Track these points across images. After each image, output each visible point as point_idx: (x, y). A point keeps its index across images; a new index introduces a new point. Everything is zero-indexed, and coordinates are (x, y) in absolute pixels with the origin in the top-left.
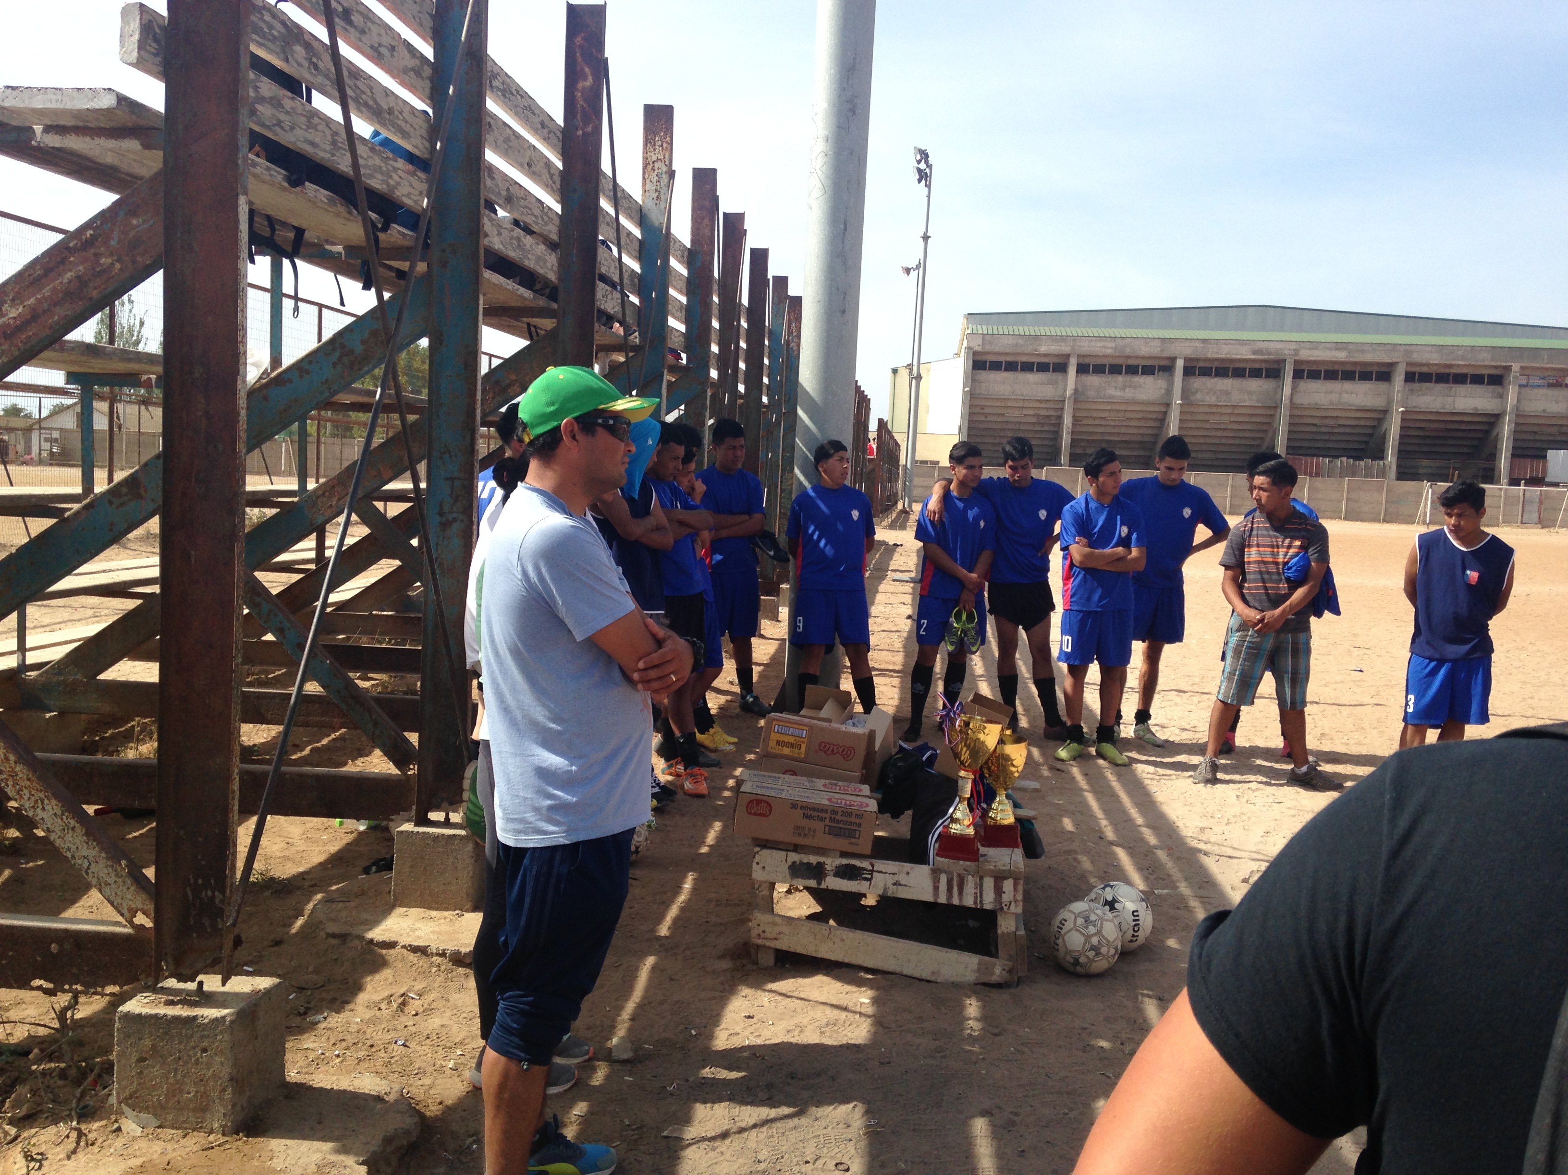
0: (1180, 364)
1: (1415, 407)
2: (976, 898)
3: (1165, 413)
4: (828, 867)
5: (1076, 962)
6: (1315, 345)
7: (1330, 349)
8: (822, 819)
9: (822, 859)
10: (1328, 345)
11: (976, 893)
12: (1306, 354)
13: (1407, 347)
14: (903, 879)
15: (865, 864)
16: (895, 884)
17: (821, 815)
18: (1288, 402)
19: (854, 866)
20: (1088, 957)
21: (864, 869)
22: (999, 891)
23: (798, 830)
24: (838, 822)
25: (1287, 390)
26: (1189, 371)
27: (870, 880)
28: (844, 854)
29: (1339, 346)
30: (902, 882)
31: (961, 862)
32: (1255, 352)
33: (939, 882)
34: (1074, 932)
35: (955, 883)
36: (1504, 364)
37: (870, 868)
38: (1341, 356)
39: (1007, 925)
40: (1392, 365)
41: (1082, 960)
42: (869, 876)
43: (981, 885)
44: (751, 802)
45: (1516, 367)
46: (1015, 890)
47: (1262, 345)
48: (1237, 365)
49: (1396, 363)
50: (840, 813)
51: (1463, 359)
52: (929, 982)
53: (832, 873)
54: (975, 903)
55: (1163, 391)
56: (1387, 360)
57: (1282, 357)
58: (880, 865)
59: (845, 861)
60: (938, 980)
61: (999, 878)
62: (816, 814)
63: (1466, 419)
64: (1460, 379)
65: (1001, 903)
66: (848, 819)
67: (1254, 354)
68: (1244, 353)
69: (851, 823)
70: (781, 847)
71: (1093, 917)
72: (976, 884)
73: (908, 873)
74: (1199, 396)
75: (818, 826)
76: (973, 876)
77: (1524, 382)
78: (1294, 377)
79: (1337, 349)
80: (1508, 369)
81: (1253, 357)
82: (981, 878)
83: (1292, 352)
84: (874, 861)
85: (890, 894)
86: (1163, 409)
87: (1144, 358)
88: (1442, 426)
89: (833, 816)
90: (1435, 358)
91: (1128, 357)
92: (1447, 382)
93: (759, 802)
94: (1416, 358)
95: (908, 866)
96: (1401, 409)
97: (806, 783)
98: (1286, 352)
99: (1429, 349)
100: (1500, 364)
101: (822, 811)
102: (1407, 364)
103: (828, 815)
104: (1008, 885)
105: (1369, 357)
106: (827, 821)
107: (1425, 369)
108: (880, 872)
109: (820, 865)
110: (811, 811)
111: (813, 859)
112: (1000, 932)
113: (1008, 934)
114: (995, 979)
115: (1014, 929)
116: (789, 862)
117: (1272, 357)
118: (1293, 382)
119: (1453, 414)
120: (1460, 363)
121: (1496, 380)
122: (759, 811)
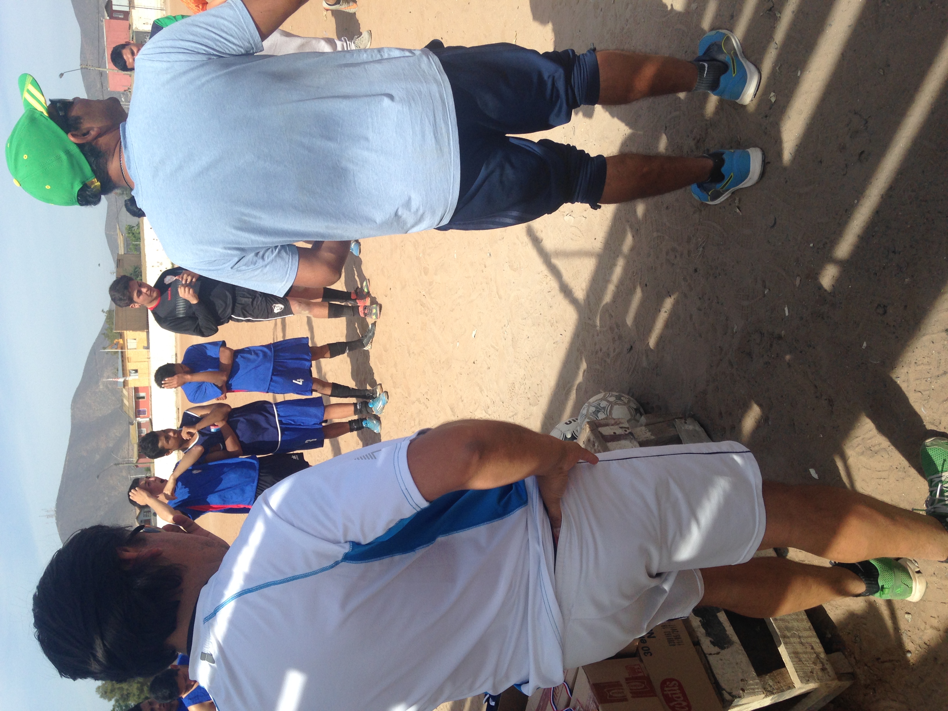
112: (653, 437)
113: (650, 431)
114: (698, 428)
115: (643, 428)
116: (716, 649)
122: (680, 695)
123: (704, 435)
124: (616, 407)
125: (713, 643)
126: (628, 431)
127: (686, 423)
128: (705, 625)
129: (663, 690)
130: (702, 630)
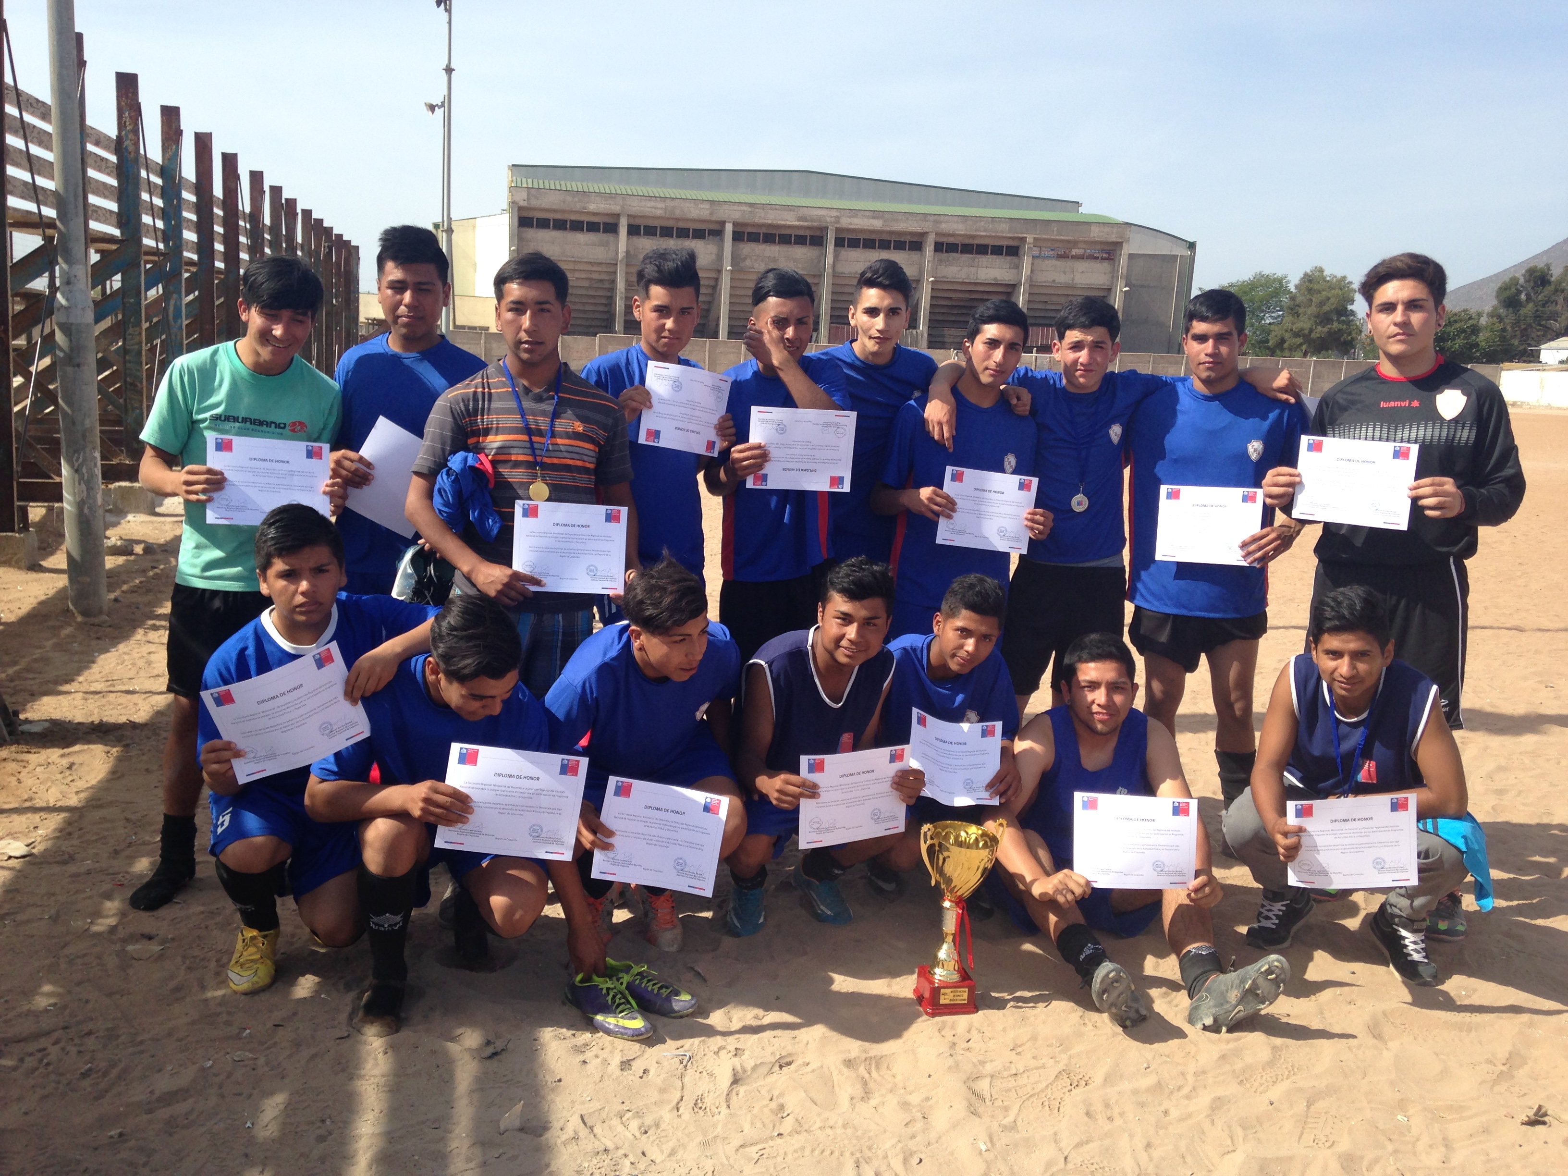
0: (729, 228)
1: (943, 277)
3: (717, 280)
6: (854, 212)
7: (868, 217)
10: (867, 214)
12: (846, 222)
13: (936, 217)
18: (830, 270)
25: (830, 259)
26: (738, 237)
29: (876, 214)
32: (800, 219)
36: (1020, 236)
38: (877, 224)
40: (924, 235)
45: (1030, 239)
47: (806, 212)
48: (783, 232)
49: (927, 233)
51: (985, 231)
55: (714, 256)
56: (919, 230)
57: (824, 224)
63: (987, 289)
64: (982, 250)
67: (799, 221)
68: (790, 220)
74: (748, 263)
77: (1037, 253)
78: (836, 245)
79: (874, 218)
80: (1023, 240)
81: (797, 223)
83: (833, 220)
86: (714, 275)
87: (694, 220)
88: (967, 296)
90: (960, 229)
91: (678, 220)
92: (971, 253)
94: (944, 227)
96: (931, 279)
98: (828, 219)
99: (956, 219)
100: (1016, 235)
102: (936, 234)
105: (902, 226)
107: (951, 240)
117: (815, 224)
118: (835, 251)
119: (976, 284)
120: (982, 234)
121: (1013, 251)
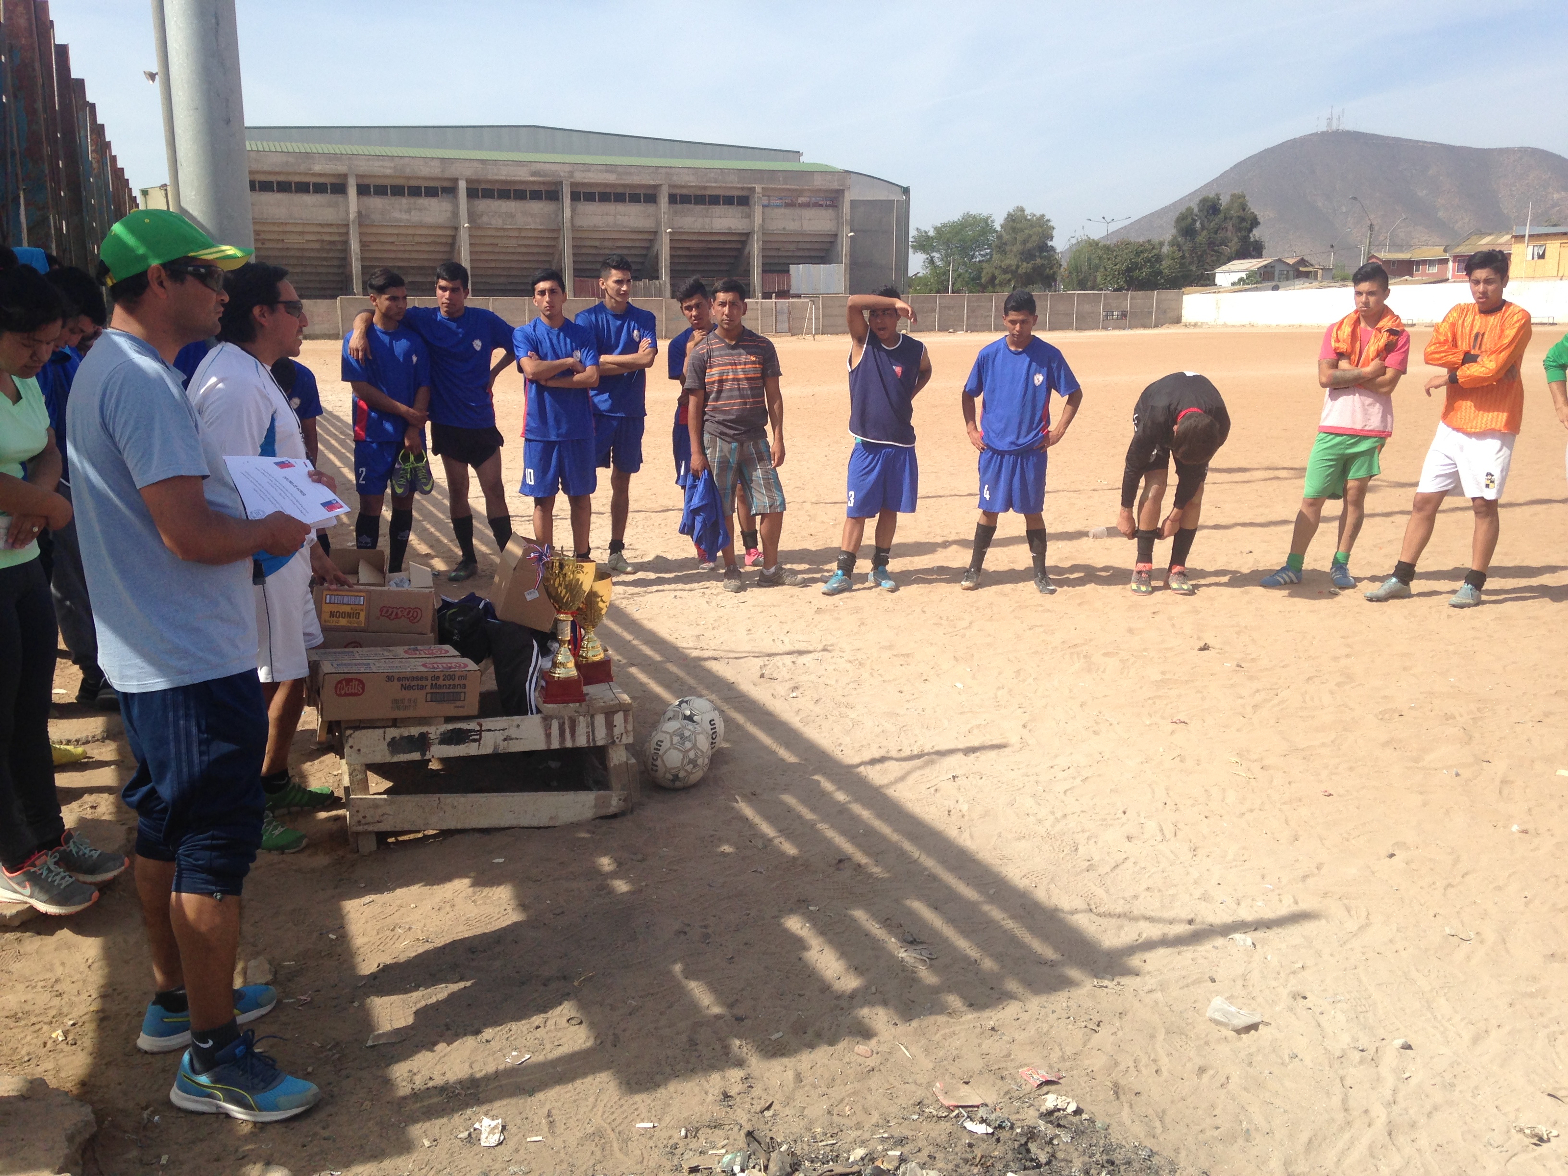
0: (462, 185)
1: (680, 228)
2: (588, 736)
3: (454, 237)
4: (432, 736)
5: (676, 777)
6: (587, 167)
7: (601, 171)
8: (422, 688)
9: (424, 729)
10: (599, 168)
11: (588, 732)
12: (579, 177)
13: (668, 170)
14: (513, 732)
15: (473, 725)
16: (505, 740)
17: (420, 683)
18: (569, 225)
19: (460, 729)
20: (686, 771)
21: (470, 731)
22: (610, 726)
23: (397, 703)
24: (440, 687)
25: (567, 213)
26: (473, 193)
27: (478, 740)
28: (448, 720)
29: (610, 168)
30: (513, 737)
31: (571, 705)
32: (534, 174)
33: (550, 728)
34: (671, 751)
35: (567, 726)
36: (749, 186)
37: (478, 728)
38: (611, 178)
39: (618, 757)
40: (657, 187)
41: (682, 774)
42: (477, 737)
43: (593, 724)
44: (340, 682)
45: (758, 189)
46: (626, 721)
47: (539, 167)
48: (517, 187)
49: (661, 185)
50: (442, 678)
51: (715, 181)
52: (547, 828)
53: (437, 741)
54: (588, 742)
55: (449, 214)
56: (652, 183)
57: (559, 179)
58: (489, 723)
59: (450, 727)
60: (557, 824)
61: (609, 714)
62: (415, 683)
63: (723, 238)
64: (715, 200)
65: (613, 737)
66: (451, 682)
67: (532, 176)
68: (522, 175)
69: (454, 686)
70: (379, 724)
71: (687, 733)
72: (587, 724)
73: (518, 726)
74: (485, 219)
75: (420, 695)
76: (584, 716)
77: (766, 203)
78: (572, 200)
79: (607, 171)
80: (752, 190)
81: (532, 179)
82: (592, 716)
83: (566, 174)
84: (482, 721)
85: (501, 750)
86: (449, 232)
87: (426, 179)
88: (704, 245)
89: (434, 682)
90: (692, 181)
91: (408, 178)
92: (704, 204)
93: (349, 681)
94: (677, 180)
95: (517, 719)
96: (669, 230)
97: (386, 653)
98: (562, 174)
99: (686, 171)
100: (745, 185)
101: (421, 679)
102: (669, 186)
103: (429, 683)
104: (619, 718)
105: (636, 180)
106: (428, 689)
107: (684, 191)
108: (490, 730)
109: (424, 736)
110: (409, 682)
111: (415, 731)
112: (612, 765)
113: (620, 765)
114: (612, 810)
115: (625, 760)
116: (388, 739)
117: (550, 179)
118: (572, 205)
119: (711, 234)
120: (714, 185)
121: (743, 201)
122: (350, 692)
123: (603, 812)
124: (681, 756)
125: (393, 739)
126: (617, 741)
127: (620, 800)
128: (410, 738)
129: (356, 680)
130: (406, 734)
